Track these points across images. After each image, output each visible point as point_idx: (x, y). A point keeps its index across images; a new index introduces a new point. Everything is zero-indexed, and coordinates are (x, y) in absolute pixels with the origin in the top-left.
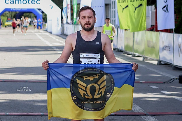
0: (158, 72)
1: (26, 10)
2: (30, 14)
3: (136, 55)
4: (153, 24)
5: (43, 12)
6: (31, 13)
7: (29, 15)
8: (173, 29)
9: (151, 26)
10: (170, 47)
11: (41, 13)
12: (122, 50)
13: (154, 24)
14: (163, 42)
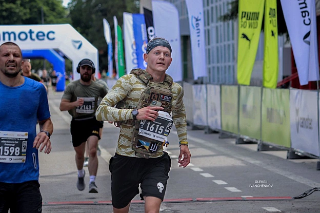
0: (286, 176)
1: (31, 52)
2: (42, 61)
3: (245, 140)
4: (286, 75)
5: (65, 57)
6: (43, 58)
7: (40, 63)
8: (316, 82)
9: (284, 77)
10: (312, 121)
11: (62, 60)
12: (217, 130)
13: (289, 73)
14: (297, 111)
